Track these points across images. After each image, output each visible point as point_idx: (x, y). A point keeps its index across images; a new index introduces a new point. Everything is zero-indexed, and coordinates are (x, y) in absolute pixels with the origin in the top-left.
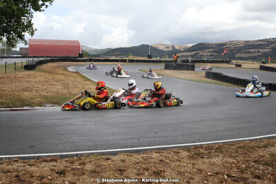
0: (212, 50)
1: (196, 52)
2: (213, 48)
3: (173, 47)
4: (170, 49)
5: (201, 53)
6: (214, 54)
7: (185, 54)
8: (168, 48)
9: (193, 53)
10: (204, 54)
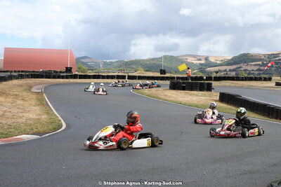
0: (261, 63)
1: (238, 66)
2: (260, 60)
3: (206, 59)
4: (203, 62)
5: (244, 67)
6: (262, 68)
7: (223, 68)
8: (200, 60)
9: (234, 67)
10: (249, 68)
